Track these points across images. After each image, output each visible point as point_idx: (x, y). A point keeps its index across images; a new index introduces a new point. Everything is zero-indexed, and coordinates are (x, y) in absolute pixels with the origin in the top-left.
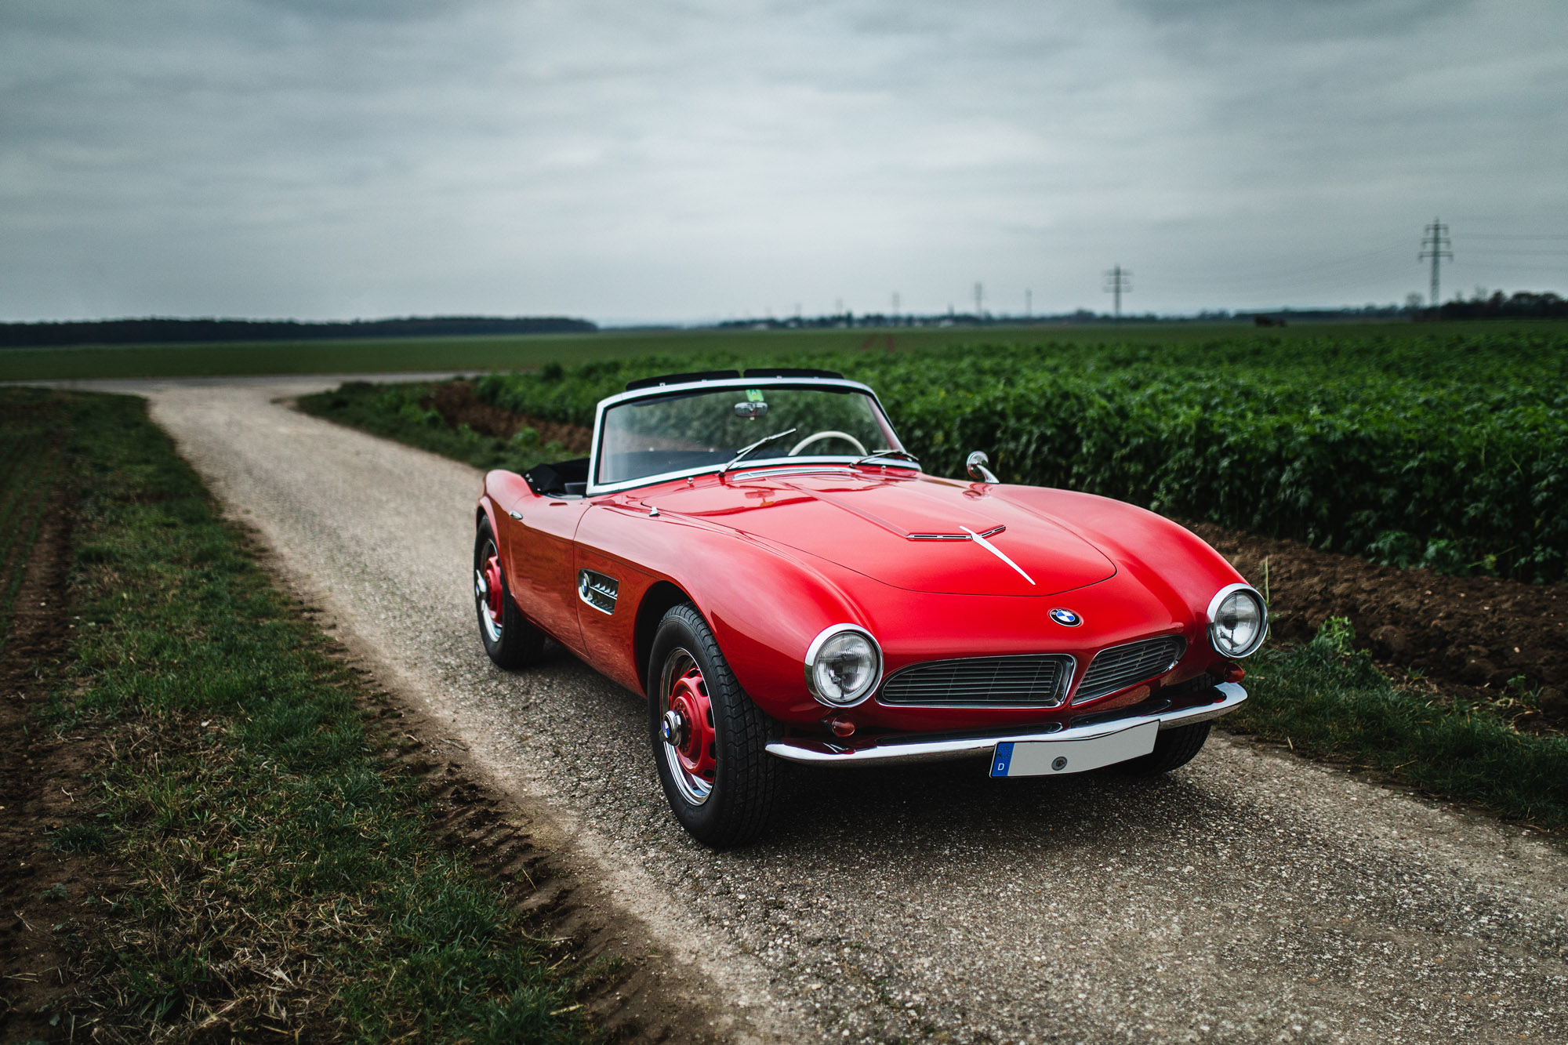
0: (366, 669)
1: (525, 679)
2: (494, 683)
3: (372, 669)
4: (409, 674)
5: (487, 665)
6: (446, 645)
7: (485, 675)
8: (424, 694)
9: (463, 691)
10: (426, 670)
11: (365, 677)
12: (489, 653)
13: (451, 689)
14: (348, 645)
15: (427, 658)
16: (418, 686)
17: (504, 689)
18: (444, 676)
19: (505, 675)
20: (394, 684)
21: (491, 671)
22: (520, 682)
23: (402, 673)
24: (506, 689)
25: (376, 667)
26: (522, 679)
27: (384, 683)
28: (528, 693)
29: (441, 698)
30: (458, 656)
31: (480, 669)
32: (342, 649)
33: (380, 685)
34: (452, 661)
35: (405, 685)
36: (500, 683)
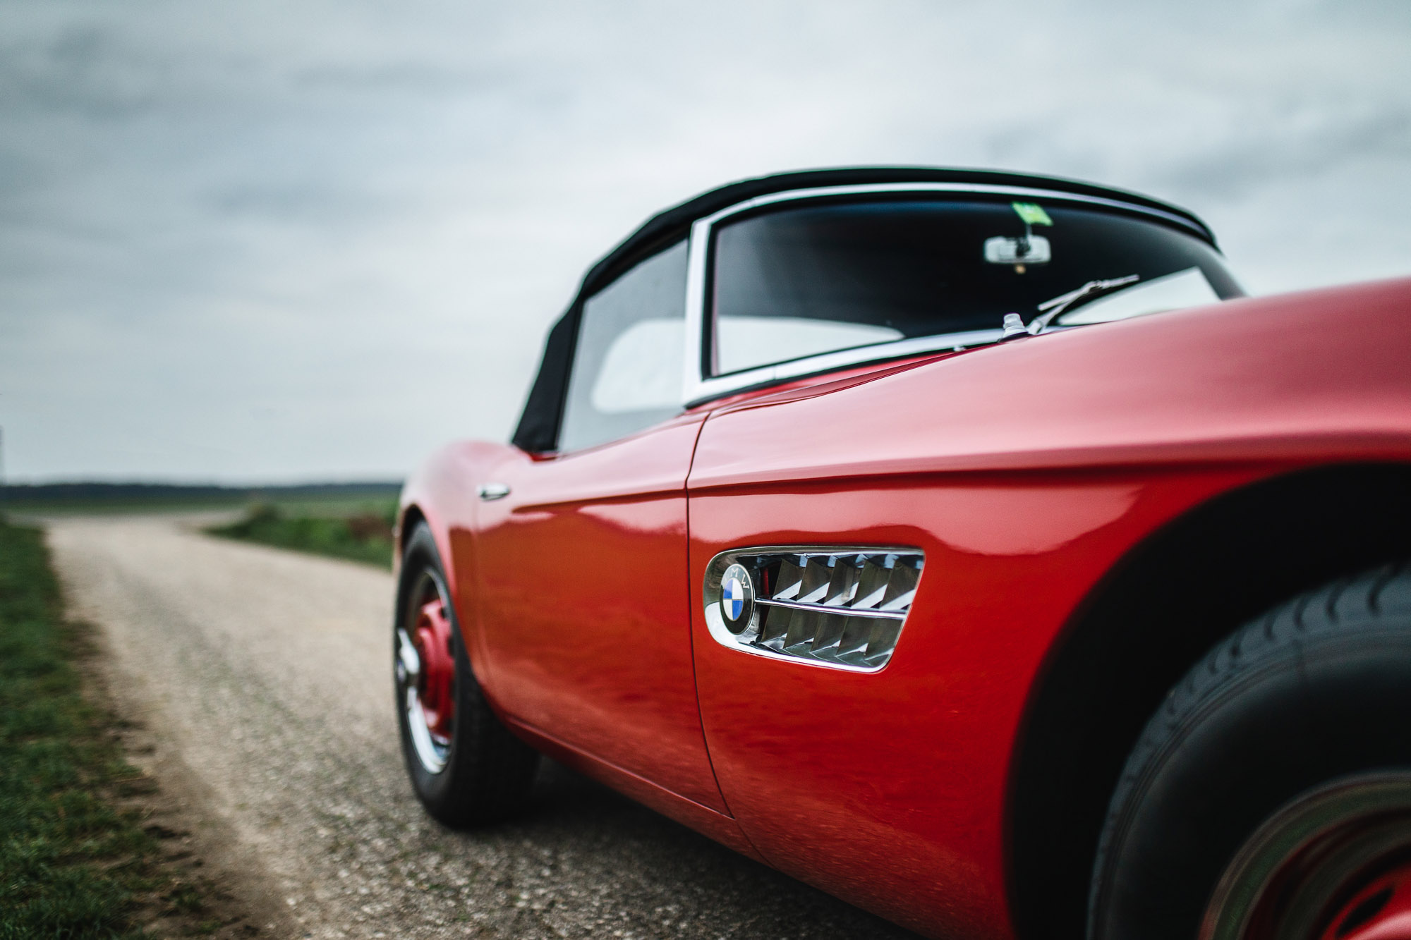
0: (182, 828)
1: (498, 850)
2: (433, 860)
3: (194, 829)
4: (262, 839)
5: (415, 822)
6: (340, 780)
7: (412, 841)
8: (287, 884)
9: (368, 877)
10: (296, 830)
11: (172, 846)
12: (420, 795)
13: (343, 874)
14: (163, 784)
15: (301, 804)
16: (277, 866)
17: (455, 874)
18: (330, 842)
19: (456, 843)
20: (228, 861)
21: (424, 833)
22: (489, 858)
23: (250, 835)
24: (460, 875)
25: (203, 824)
26: (490, 851)
27: (209, 859)
28: (507, 883)
29: (321, 894)
30: (360, 802)
31: (401, 827)
32: (148, 788)
33: (199, 864)
34: (347, 811)
35: (249, 862)
36: (447, 858)
